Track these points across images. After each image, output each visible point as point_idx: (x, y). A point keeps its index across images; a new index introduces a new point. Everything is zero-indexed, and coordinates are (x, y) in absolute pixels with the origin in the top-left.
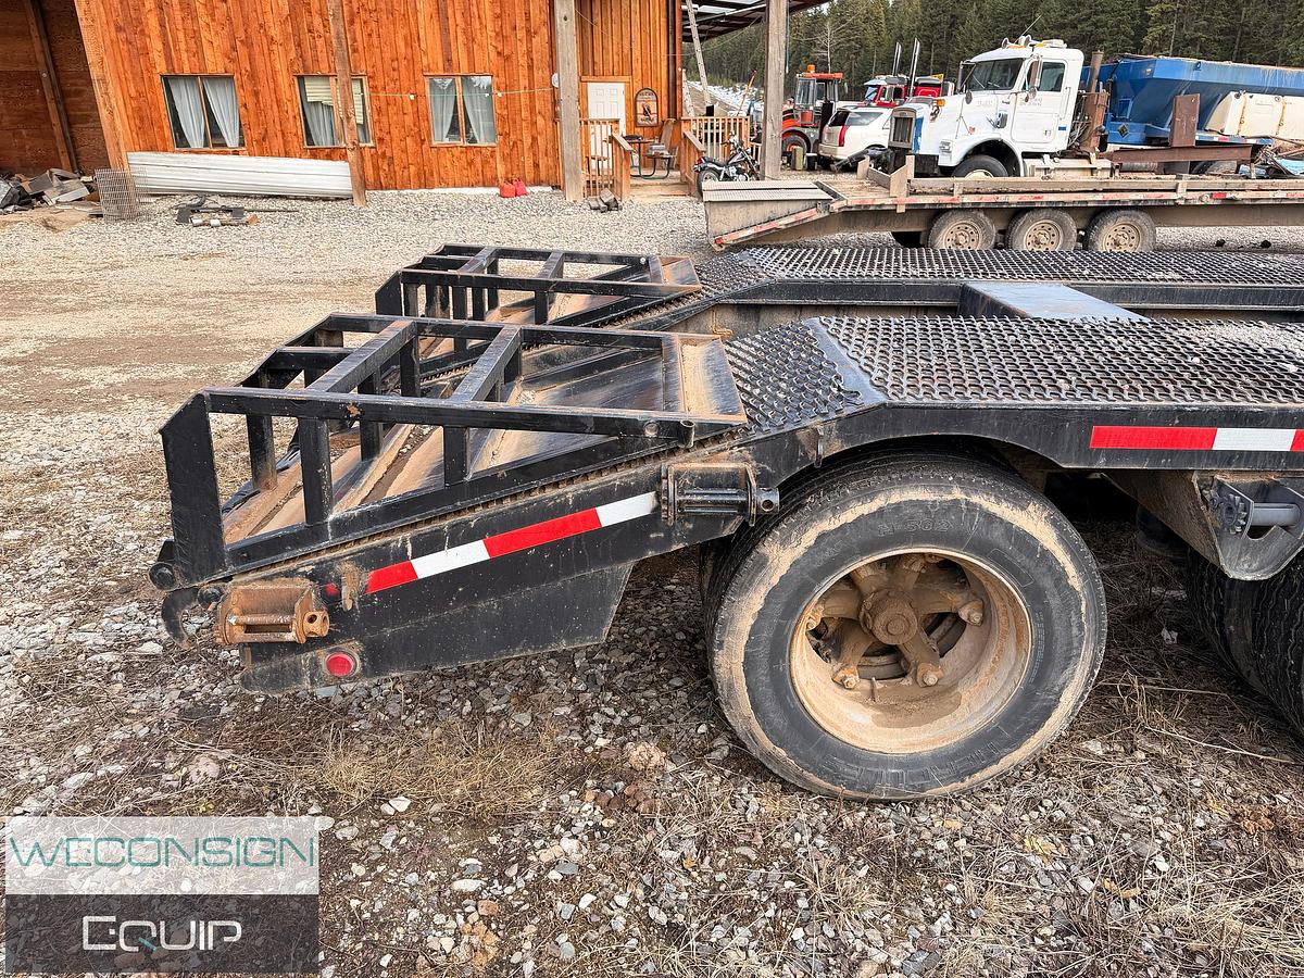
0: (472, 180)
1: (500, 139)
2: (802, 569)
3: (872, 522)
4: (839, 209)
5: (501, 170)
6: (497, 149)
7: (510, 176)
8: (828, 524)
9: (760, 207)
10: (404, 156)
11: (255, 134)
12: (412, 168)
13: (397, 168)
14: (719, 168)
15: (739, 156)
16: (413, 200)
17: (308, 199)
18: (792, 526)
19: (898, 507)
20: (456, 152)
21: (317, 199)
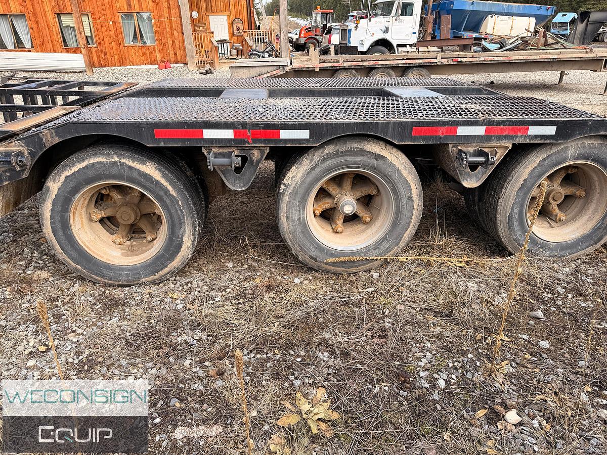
0: (145, 62)
1: (157, 42)
2: (63, 191)
3: (84, 171)
4: (290, 70)
5: (159, 57)
6: (156, 47)
7: (163, 59)
8: (68, 172)
9: (255, 69)
10: (111, 51)
11: (38, 42)
12: (116, 57)
13: (108, 57)
14: (260, 54)
15: (269, 48)
16: (117, 72)
17: (66, 72)
18: (56, 174)
19: (93, 164)
20: (137, 48)
21: (71, 72)
